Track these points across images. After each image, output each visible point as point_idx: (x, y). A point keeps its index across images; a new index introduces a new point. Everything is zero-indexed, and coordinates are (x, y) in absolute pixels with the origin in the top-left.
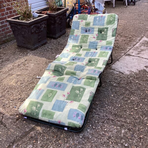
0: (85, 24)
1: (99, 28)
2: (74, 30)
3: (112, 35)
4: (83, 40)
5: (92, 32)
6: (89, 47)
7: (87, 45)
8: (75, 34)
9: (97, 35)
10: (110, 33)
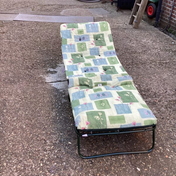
0: (77, 32)
1: (94, 35)
2: (66, 39)
3: (110, 41)
4: (81, 47)
5: (88, 39)
6: (91, 54)
7: (87, 52)
8: (68, 43)
9: (94, 42)
10: (107, 39)
